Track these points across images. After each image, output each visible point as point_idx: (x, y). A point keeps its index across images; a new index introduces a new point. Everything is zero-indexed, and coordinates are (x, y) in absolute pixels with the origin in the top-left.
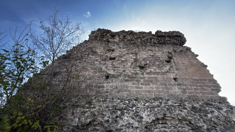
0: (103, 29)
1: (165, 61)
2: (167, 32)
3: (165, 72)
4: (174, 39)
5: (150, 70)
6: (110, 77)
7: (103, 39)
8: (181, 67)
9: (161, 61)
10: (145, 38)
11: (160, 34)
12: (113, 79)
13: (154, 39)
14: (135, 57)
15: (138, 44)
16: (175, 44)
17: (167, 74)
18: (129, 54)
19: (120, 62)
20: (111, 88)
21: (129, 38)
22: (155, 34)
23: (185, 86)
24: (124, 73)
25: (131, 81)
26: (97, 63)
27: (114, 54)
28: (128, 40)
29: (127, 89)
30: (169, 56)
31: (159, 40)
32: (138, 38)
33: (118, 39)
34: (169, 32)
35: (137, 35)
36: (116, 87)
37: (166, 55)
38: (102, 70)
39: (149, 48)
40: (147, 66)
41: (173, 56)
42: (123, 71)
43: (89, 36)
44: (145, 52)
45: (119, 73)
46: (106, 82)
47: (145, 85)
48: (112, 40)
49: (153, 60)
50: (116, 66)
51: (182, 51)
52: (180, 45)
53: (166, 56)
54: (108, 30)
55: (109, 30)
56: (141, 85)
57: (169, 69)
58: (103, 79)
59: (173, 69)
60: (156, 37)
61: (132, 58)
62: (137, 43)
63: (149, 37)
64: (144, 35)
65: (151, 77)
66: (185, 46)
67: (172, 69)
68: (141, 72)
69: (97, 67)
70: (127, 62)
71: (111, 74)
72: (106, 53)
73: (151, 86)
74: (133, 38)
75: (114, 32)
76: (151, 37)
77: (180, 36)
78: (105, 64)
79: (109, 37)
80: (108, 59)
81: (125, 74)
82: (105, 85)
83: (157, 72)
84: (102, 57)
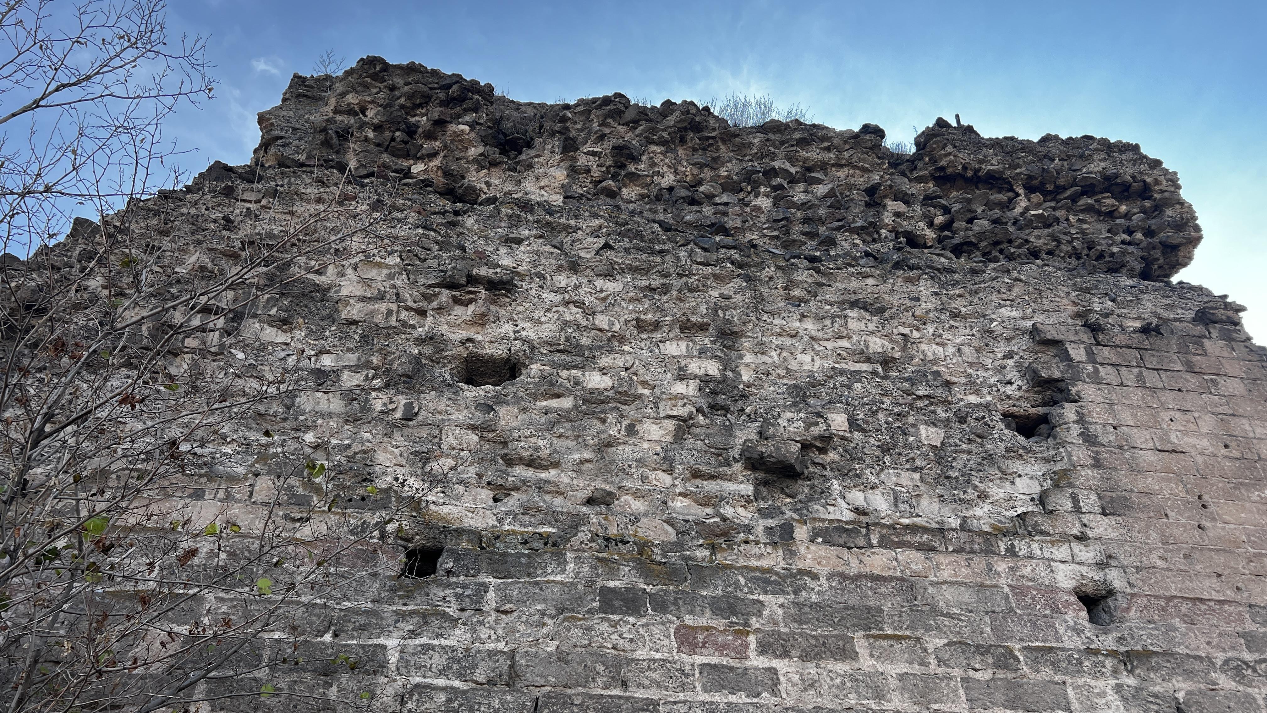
0: (412, 69)
1: (1006, 415)
2: (1026, 146)
3: (1000, 532)
4: (1089, 209)
5: (857, 497)
6: (446, 563)
7: (404, 163)
8: (1150, 482)
9: (962, 420)
10: (821, 190)
11: (964, 157)
12: (483, 578)
13: (906, 199)
14: (713, 368)
15: (749, 236)
16: (1101, 256)
17: (1022, 547)
18: (658, 336)
19: (567, 403)
20: (457, 683)
21: (668, 180)
22: (911, 149)
23: (1189, 674)
24: (594, 516)
25: (661, 606)
26: (323, 406)
27: (507, 328)
28: (658, 198)
29: (617, 692)
30: (1035, 372)
31: (946, 210)
32: (755, 186)
33: (560, 175)
34: (1046, 139)
35: (741, 148)
36: (504, 664)
37: (1009, 355)
38: (368, 479)
39: (854, 284)
40: (832, 456)
41: (1076, 379)
42: (590, 501)
43: (262, 119)
44: (810, 325)
45: (552, 516)
46: (402, 616)
47: (805, 657)
48: (495, 181)
49: (887, 401)
50: (522, 448)
51: (1157, 331)
52: (1145, 275)
53: (1012, 374)
54: (458, 79)
55: (475, 83)
56: (764, 649)
57: (1042, 499)
58: (375, 575)
59: (1075, 500)
60: (919, 180)
61: (682, 376)
62: (741, 230)
63: (860, 180)
64: (813, 154)
65: (858, 577)
66: (1191, 288)
67: (1069, 505)
68: (771, 523)
69: (316, 447)
70: (630, 411)
71: (460, 532)
72: (422, 313)
73: (866, 663)
74: (707, 174)
75: (518, 106)
76: (876, 178)
77: (1145, 191)
78: (409, 416)
79: (473, 152)
80: (445, 373)
81: (613, 531)
82: (392, 642)
83: (925, 530)
84: (379, 342)
